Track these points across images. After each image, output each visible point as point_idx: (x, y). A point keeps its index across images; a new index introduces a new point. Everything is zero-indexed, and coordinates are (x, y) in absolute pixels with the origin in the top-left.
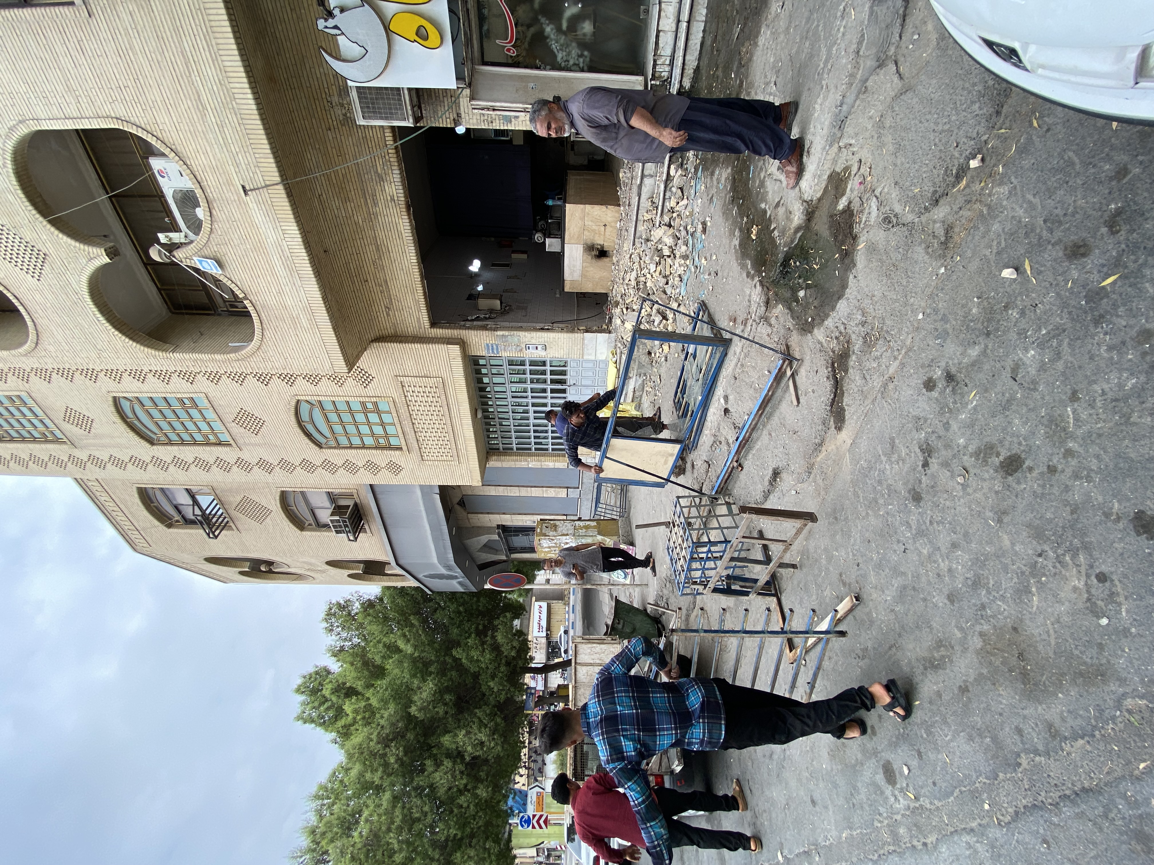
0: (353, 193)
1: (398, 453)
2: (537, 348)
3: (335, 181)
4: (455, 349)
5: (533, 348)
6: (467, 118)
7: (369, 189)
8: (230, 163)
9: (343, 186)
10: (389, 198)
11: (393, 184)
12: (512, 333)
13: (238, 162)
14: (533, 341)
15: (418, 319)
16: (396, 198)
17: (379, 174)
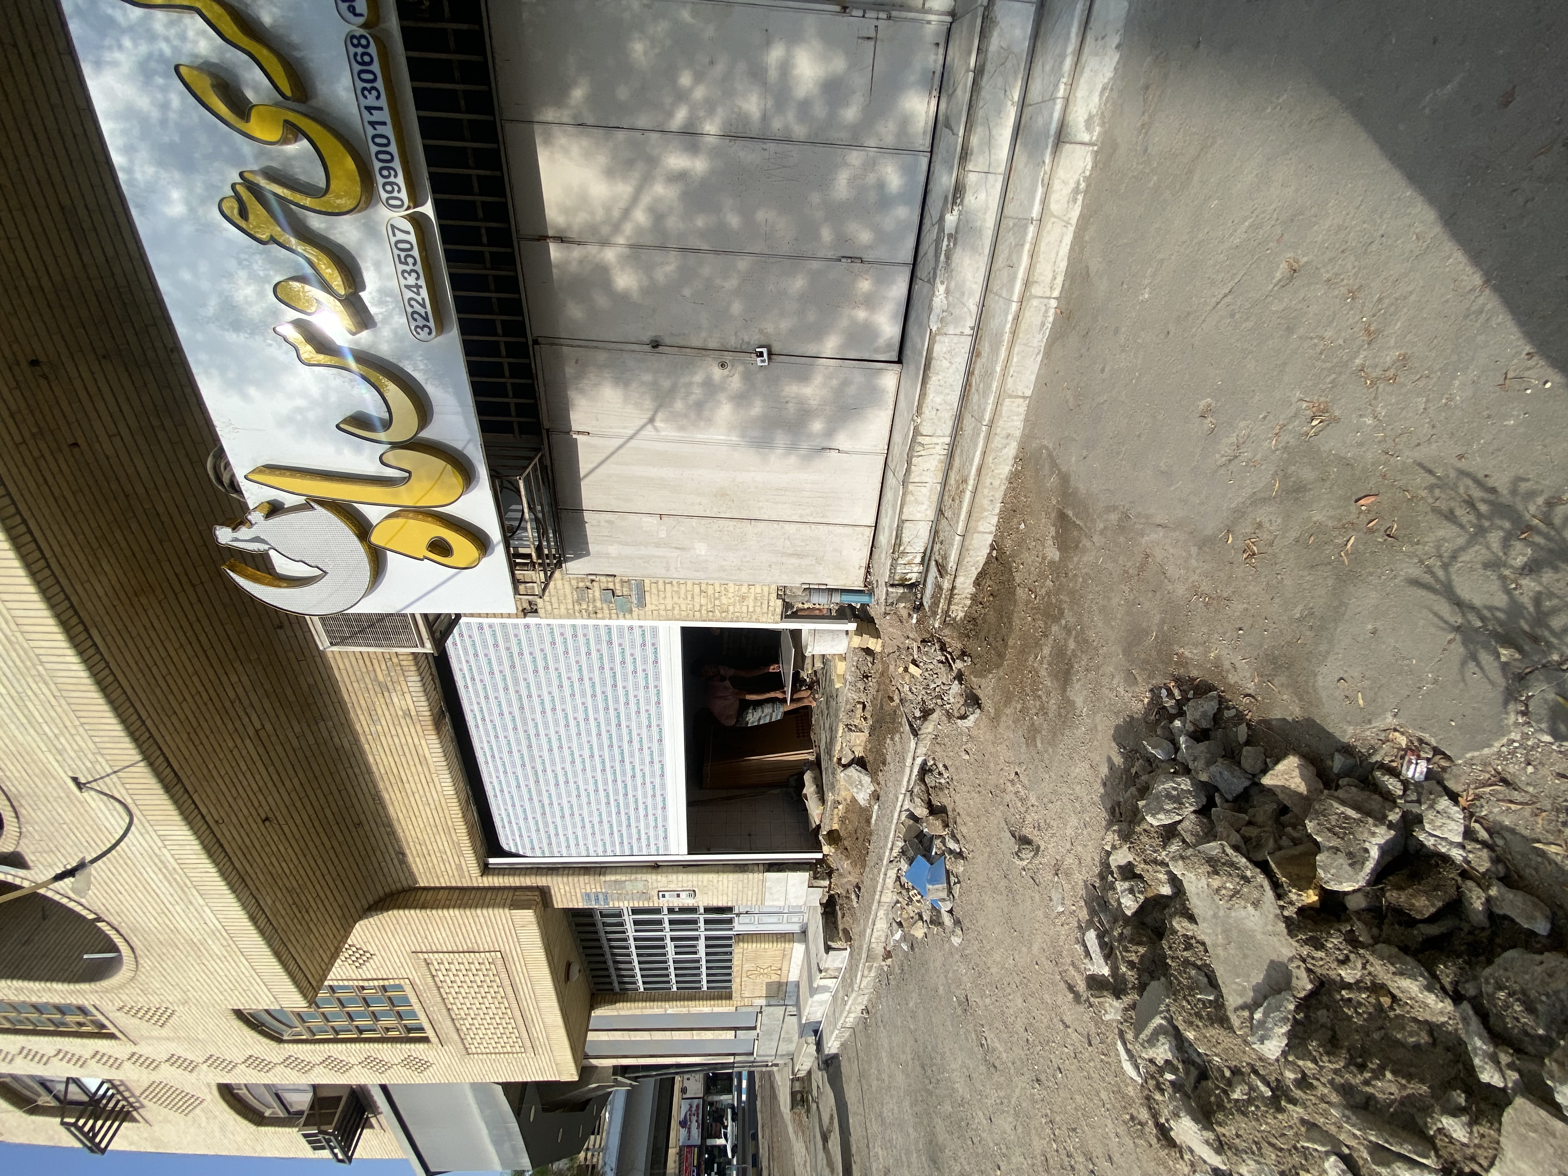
0: (331, 708)
1: (421, 1046)
2: (678, 896)
3: (292, 698)
4: (527, 917)
5: (670, 896)
6: (549, 608)
7: (362, 702)
8: (44, 749)
9: (310, 700)
10: (400, 713)
11: (407, 696)
12: (633, 877)
13: (60, 747)
14: (672, 887)
15: (459, 867)
16: (413, 713)
17: (380, 684)
